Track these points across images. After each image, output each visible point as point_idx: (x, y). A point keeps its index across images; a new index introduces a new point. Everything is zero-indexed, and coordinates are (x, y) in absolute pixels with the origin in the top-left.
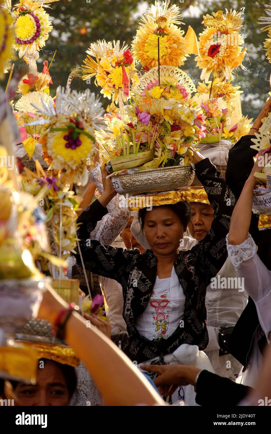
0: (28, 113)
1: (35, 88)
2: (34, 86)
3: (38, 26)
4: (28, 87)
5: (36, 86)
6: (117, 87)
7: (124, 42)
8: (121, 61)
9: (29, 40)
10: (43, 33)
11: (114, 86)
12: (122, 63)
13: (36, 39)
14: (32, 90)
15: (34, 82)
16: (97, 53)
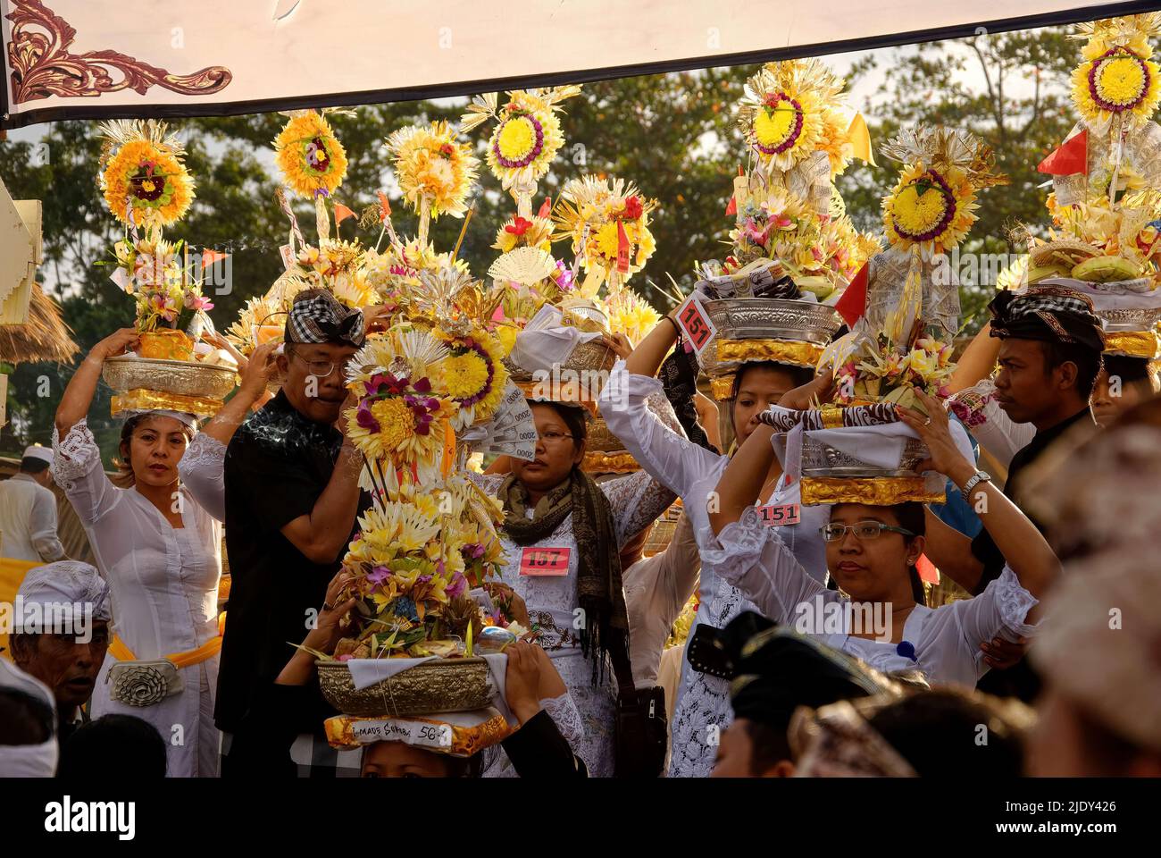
0: (510, 282)
1: (526, 241)
2: (524, 238)
3: (540, 138)
4: (514, 240)
5: (528, 238)
6: (608, 257)
7: (631, 183)
8: (619, 213)
9: (521, 159)
10: (546, 148)
11: (603, 255)
12: (621, 217)
13: (533, 159)
14: (519, 245)
15: (524, 232)
16: (580, 197)
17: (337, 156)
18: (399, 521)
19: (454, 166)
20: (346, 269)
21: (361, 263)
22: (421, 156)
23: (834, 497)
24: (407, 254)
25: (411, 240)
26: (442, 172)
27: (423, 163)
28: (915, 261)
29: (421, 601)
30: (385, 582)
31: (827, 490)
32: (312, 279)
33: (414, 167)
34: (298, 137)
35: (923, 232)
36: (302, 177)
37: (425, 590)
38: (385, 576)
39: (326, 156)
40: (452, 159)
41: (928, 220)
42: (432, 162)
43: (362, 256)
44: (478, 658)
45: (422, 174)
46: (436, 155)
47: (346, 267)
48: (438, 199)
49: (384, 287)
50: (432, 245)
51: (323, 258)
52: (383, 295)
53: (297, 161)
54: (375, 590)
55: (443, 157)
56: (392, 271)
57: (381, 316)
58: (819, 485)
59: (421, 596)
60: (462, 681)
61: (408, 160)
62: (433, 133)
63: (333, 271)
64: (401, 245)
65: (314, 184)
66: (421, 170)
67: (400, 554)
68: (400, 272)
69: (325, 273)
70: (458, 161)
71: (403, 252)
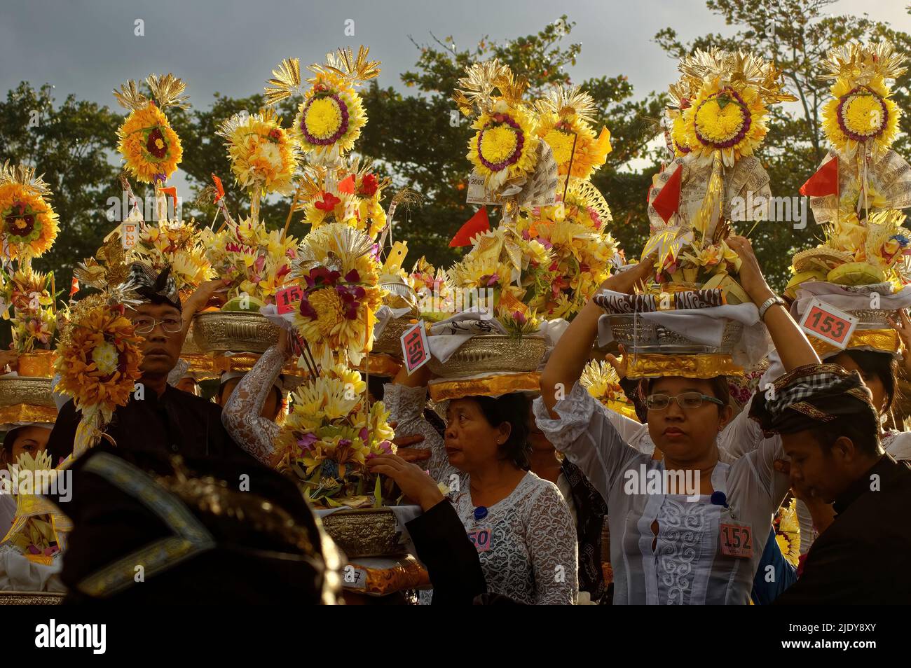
1: (334, 217)
2: (333, 213)
3: (345, 117)
4: (323, 214)
5: (336, 213)
9: (328, 138)
10: (352, 128)
13: (339, 138)
15: (332, 208)
17: (173, 144)
18: (325, 394)
19: (281, 149)
20: (183, 247)
21: (197, 241)
22: (251, 141)
23: (657, 371)
24: (241, 232)
25: (244, 219)
26: (271, 155)
27: (253, 147)
28: (717, 165)
29: (344, 463)
30: (312, 447)
31: (651, 365)
32: (154, 256)
33: (245, 152)
34: (140, 127)
35: (725, 140)
36: (144, 163)
37: (346, 453)
38: (312, 441)
39: (165, 144)
40: (281, 143)
41: (729, 130)
42: (262, 146)
43: (198, 234)
44: (386, 508)
45: (252, 158)
46: (265, 140)
47: (184, 244)
48: (268, 179)
49: (221, 263)
50: (263, 223)
51: (163, 236)
52: (219, 270)
53: (139, 149)
54: (303, 455)
55: (272, 142)
56: (227, 248)
57: (219, 291)
58: (644, 361)
59: (344, 459)
60: (372, 528)
61: (240, 145)
62: (262, 120)
63: (171, 249)
64: (235, 224)
65: (154, 170)
66: (252, 153)
67: (326, 422)
68: (235, 249)
69: (165, 250)
70: (285, 144)
71: (237, 230)
